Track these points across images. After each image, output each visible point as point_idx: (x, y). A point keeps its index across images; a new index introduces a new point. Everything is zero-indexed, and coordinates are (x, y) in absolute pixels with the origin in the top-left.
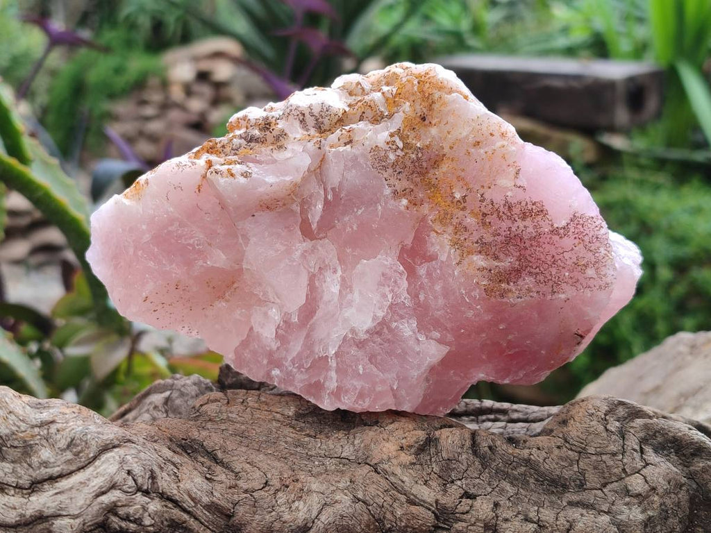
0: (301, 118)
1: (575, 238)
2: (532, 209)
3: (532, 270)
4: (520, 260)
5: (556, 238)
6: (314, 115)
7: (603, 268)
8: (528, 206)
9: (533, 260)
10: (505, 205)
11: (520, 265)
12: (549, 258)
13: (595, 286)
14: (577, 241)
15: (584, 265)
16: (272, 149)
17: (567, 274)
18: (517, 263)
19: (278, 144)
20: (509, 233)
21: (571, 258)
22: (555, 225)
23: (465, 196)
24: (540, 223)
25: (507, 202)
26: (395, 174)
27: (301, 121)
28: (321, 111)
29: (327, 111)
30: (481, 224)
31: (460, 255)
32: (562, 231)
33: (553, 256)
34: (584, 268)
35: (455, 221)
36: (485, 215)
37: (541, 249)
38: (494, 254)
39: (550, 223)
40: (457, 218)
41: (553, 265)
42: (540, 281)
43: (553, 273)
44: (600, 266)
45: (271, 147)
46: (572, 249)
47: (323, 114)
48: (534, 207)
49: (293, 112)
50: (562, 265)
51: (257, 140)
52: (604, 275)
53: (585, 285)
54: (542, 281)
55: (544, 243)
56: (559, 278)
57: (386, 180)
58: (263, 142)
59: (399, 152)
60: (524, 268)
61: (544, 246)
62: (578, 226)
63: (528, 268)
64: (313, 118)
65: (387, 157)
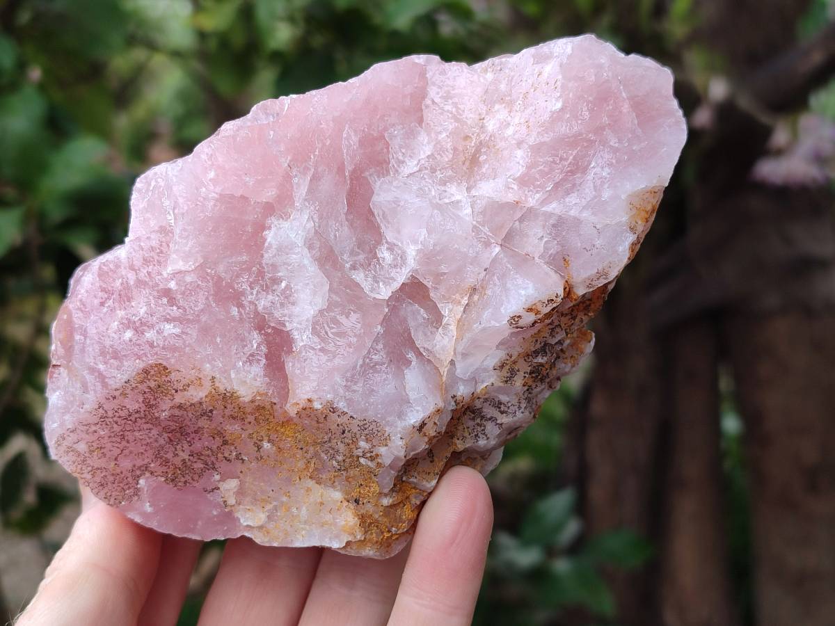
0: (503, 408)
1: (122, 473)
2: (184, 477)
3: (137, 415)
4: (156, 418)
5: (139, 463)
6: (490, 419)
7: (74, 458)
8: (189, 478)
9: (146, 426)
10: (213, 463)
11: (153, 414)
12: (131, 438)
13: (69, 436)
14: (118, 471)
15: (93, 451)
16: (511, 357)
17: (102, 433)
18: (156, 415)
19: (508, 367)
20: (188, 439)
21: (110, 451)
22: (148, 474)
23: (259, 449)
24: (164, 467)
25: (214, 468)
26: (347, 429)
27: (501, 403)
28: (483, 430)
29: (476, 436)
30: (222, 432)
31: (218, 387)
32: (138, 473)
33: (128, 442)
34: (92, 448)
35: (251, 418)
36: (225, 443)
37: (145, 442)
38: (185, 410)
39: (156, 474)
40: (250, 423)
41: (122, 433)
42: (122, 410)
43: (115, 426)
44: (79, 459)
45: (513, 358)
46: (116, 459)
47: (479, 429)
48: (183, 479)
49: (516, 407)
50: (114, 439)
51: (536, 353)
52: (68, 452)
53: (78, 431)
54: (120, 411)
55: (146, 451)
56: (107, 424)
57: (351, 417)
58: (528, 355)
59: (359, 452)
60: (147, 413)
61: (144, 447)
62: (127, 487)
63: (143, 416)
64: (489, 416)
65: (367, 440)
